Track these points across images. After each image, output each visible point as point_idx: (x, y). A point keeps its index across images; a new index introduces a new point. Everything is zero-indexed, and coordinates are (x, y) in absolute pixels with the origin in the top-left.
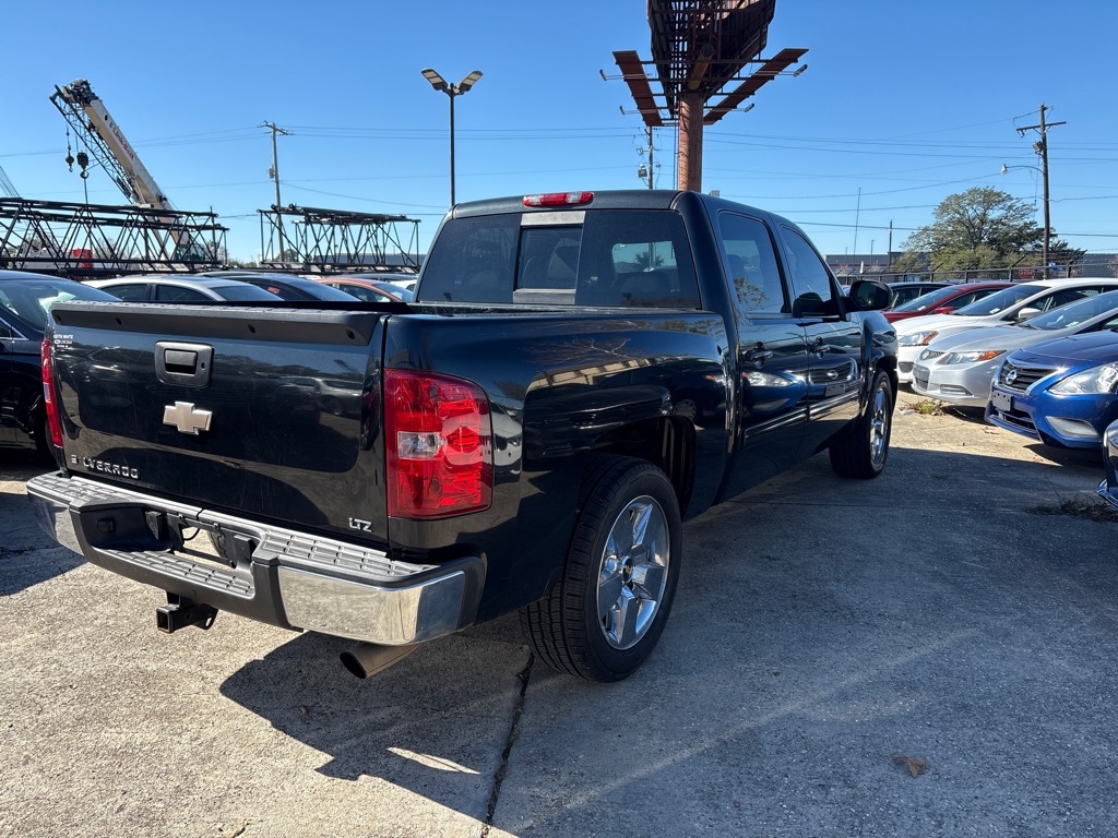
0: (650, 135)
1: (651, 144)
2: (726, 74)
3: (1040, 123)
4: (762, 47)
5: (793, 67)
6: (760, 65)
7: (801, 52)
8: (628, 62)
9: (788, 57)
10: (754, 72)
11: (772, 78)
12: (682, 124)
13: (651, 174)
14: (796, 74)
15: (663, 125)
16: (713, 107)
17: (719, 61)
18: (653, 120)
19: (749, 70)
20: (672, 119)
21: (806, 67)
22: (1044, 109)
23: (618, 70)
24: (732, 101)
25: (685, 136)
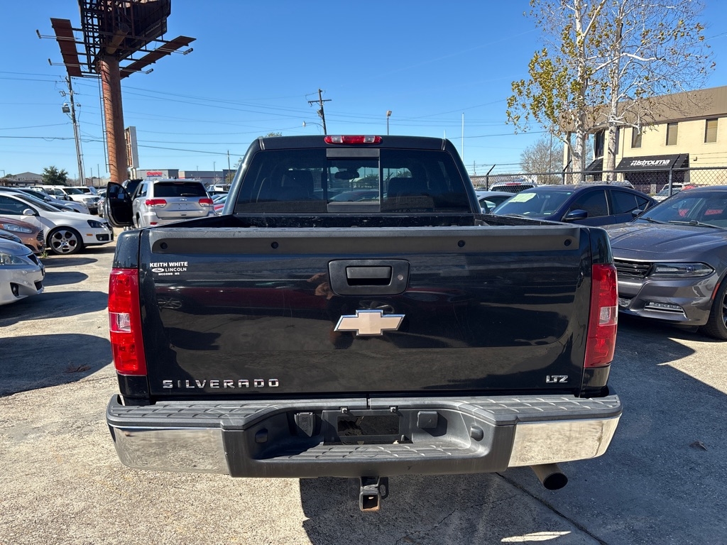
0: (70, 82)
1: (71, 89)
2: (135, 46)
3: (319, 99)
4: (163, 32)
5: (184, 48)
6: (163, 44)
7: (191, 40)
8: (62, 27)
9: (182, 41)
10: (157, 48)
11: (170, 54)
12: (104, 77)
13: (73, 111)
14: (185, 53)
15: (82, 76)
16: (123, 68)
17: (133, 36)
18: (74, 71)
19: (153, 46)
20: (91, 72)
21: (192, 50)
22: (320, 91)
23: (53, 32)
24: (138, 65)
25: (107, 86)
